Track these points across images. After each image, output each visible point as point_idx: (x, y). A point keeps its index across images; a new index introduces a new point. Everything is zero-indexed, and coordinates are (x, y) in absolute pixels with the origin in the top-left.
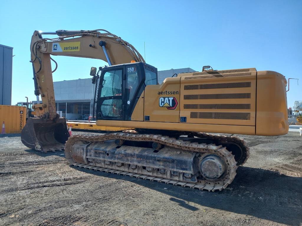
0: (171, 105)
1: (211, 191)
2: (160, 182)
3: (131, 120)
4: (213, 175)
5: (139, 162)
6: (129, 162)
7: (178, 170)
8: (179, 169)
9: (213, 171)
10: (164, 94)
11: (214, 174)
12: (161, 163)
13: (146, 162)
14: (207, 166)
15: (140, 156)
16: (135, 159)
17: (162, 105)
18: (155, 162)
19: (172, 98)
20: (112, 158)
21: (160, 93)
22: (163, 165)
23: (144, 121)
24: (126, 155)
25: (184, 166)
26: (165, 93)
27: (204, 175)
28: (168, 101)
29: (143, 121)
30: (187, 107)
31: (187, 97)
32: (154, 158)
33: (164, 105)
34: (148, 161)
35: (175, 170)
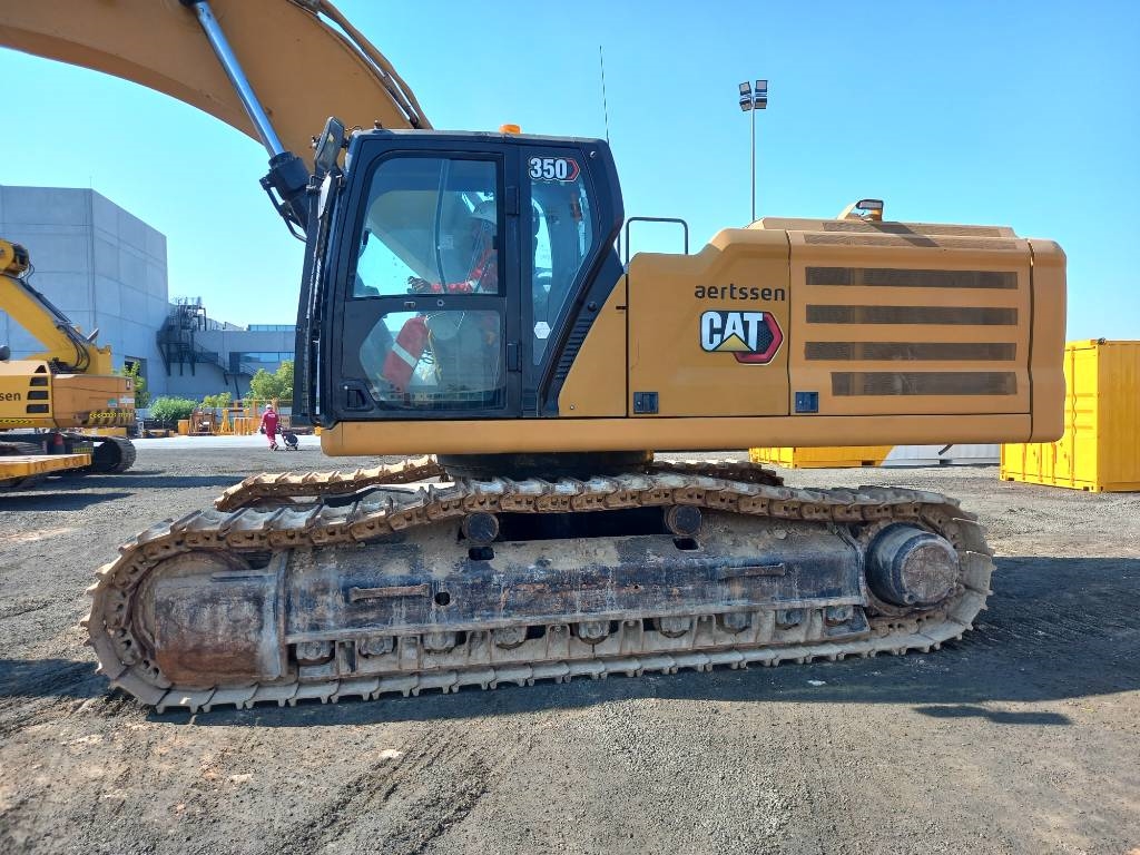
0: (753, 343)
1: (932, 649)
2: (744, 664)
3: (561, 415)
4: (939, 593)
5: (631, 605)
6: (578, 614)
7: (807, 603)
8: (809, 597)
9: (940, 577)
10: (722, 297)
11: (942, 590)
12: (738, 589)
13: (669, 595)
14: (918, 564)
15: (627, 577)
16: (611, 593)
17: (711, 341)
18: (708, 589)
19: (759, 317)
20: (472, 610)
21: (705, 292)
22: (743, 596)
23: (627, 417)
24: (559, 583)
25: (829, 582)
26: (727, 292)
27: (911, 598)
28: (742, 326)
29: (624, 415)
30: (816, 351)
31: (817, 314)
32: (702, 575)
33: (722, 342)
34: (676, 591)
35: (797, 604)
